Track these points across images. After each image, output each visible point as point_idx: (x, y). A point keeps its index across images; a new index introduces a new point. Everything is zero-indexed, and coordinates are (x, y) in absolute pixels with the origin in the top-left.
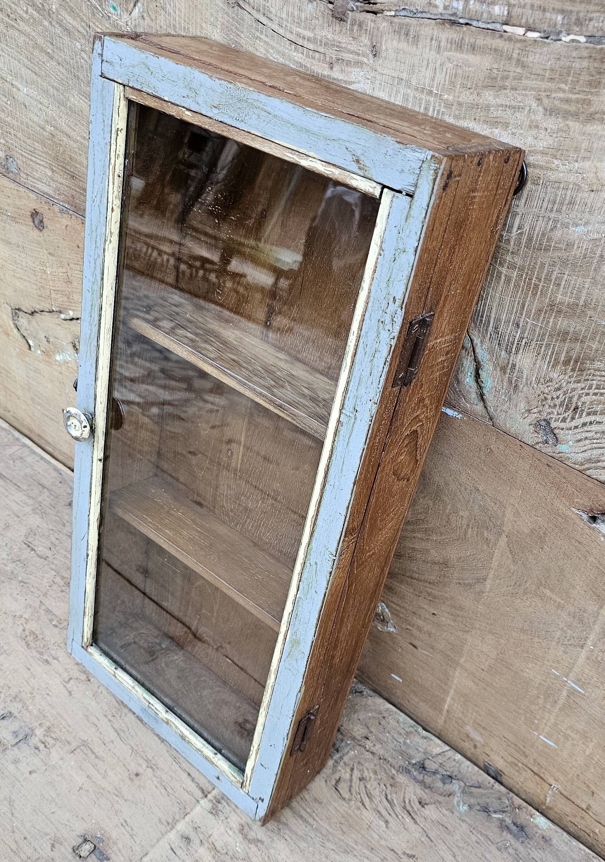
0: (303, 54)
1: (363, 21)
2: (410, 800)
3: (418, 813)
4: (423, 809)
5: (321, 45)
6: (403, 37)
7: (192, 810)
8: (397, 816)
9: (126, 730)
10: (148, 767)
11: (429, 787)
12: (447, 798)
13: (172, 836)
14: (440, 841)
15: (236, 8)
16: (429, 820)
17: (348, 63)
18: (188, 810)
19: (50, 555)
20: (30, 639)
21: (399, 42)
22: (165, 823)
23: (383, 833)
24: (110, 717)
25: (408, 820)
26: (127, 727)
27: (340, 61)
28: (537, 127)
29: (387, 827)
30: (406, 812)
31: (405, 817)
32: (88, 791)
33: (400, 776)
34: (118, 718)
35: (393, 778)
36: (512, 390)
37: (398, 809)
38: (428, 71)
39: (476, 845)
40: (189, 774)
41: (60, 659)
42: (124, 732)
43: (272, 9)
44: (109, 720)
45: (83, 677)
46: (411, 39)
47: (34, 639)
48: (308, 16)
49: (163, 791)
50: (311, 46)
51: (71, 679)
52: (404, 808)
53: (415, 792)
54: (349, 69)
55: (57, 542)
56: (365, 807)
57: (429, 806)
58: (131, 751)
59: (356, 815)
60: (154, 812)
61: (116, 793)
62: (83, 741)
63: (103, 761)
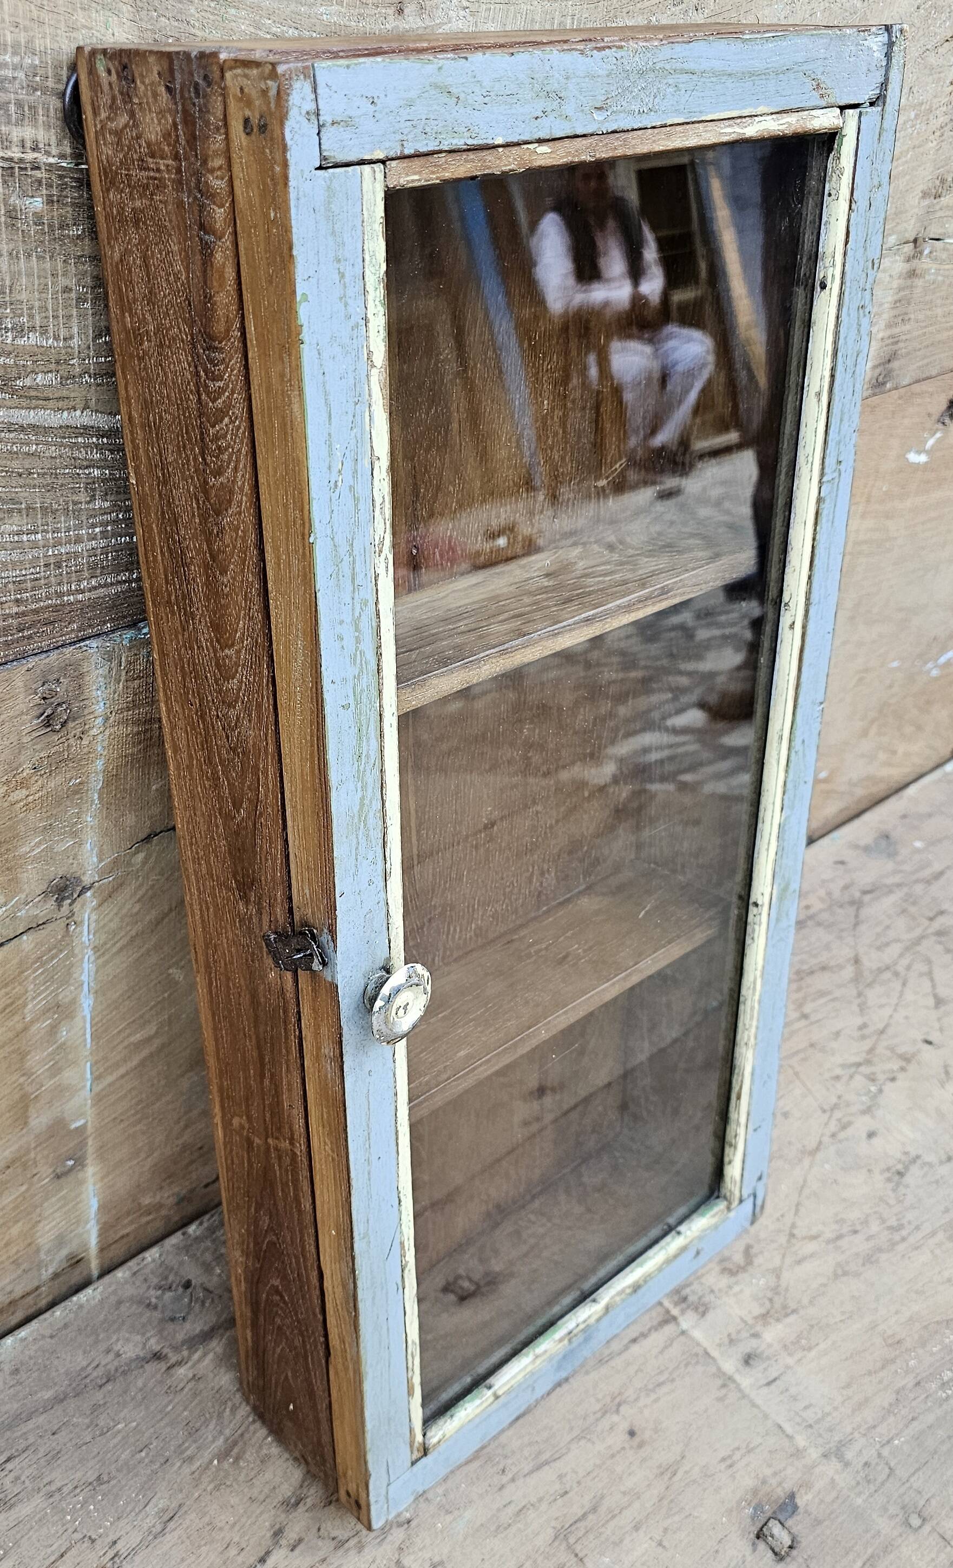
7: (698, 1344)
9: (537, 1447)
10: (617, 1411)
13: (746, 1380)
18: (701, 1352)
22: (724, 1391)
24: (505, 1479)
26: (530, 1444)
32: (666, 1530)
34: (509, 1461)
40: (634, 1341)
42: (540, 1453)
44: (512, 1480)
49: (664, 1389)
58: (582, 1442)
60: (704, 1407)
61: (669, 1474)
62: (556, 1538)
63: (602, 1497)
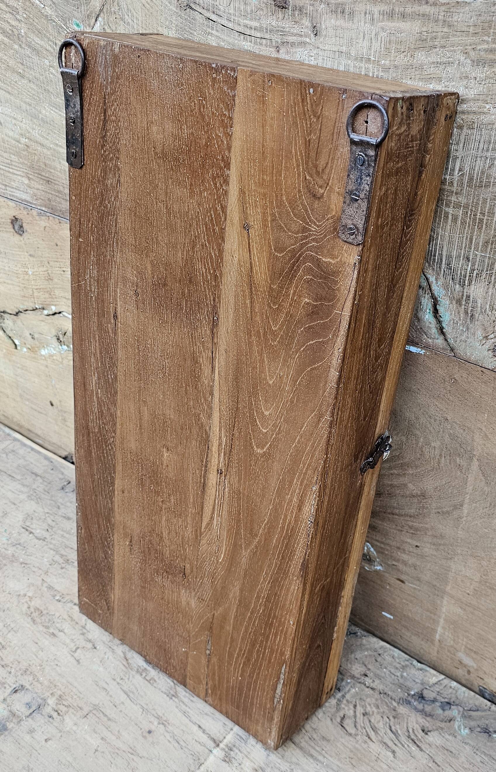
0: (251, 42)
1: (303, 6)
2: (413, 730)
3: (422, 740)
4: (427, 736)
5: (267, 32)
6: (339, 16)
7: (206, 760)
8: (403, 746)
9: (135, 691)
10: (159, 723)
11: (430, 715)
12: (448, 724)
14: (447, 765)
15: (188, 10)
16: (434, 746)
17: (293, 44)
18: (202, 760)
19: (47, 537)
20: (35, 615)
21: (336, 20)
23: (391, 763)
24: (118, 680)
25: (414, 748)
26: (136, 688)
27: (285, 44)
28: (467, 77)
29: (394, 757)
30: (410, 741)
31: (410, 745)
32: (103, 752)
33: (401, 707)
34: (127, 680)
35: (395, 710)
36: (469, 320)
37: (403, 739)
38: (365, 41)
39: (481, 764)
40: (200, 727)
41: (66, 631)
42: (133, 693)
43: (220, 7)
44: (118, 683)
45: (90, 645)
46: (347, 16)
47: (39, 614)
48: (254, 8)
49: (176, 745)
50: (258, 35)
51: (78, 648)
52: (409, 737)
53: (417, 721)
54: (294, 50)
55: (53, 524)
56: (371, 740)
57: (432, 733)
58: (141, 710)
59: (364, 749)
60: (169, 765)
61: (131, 751)
62: (95, 705)
63: (115, 722)
